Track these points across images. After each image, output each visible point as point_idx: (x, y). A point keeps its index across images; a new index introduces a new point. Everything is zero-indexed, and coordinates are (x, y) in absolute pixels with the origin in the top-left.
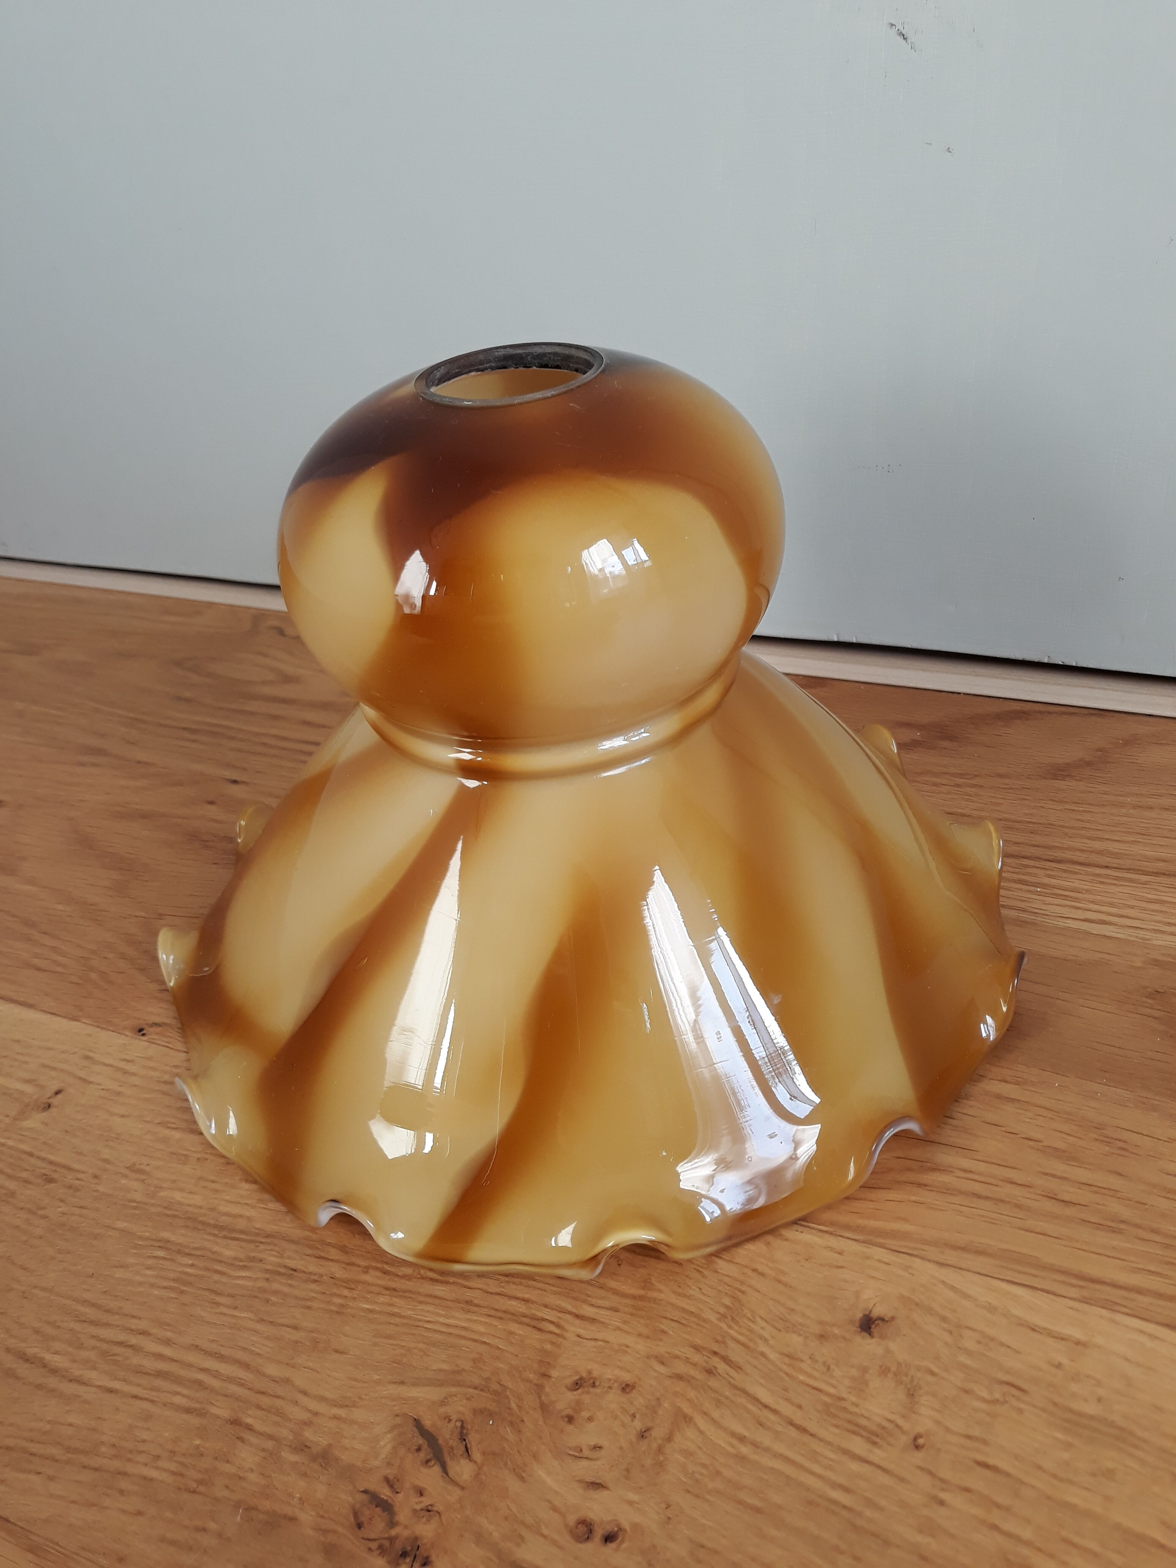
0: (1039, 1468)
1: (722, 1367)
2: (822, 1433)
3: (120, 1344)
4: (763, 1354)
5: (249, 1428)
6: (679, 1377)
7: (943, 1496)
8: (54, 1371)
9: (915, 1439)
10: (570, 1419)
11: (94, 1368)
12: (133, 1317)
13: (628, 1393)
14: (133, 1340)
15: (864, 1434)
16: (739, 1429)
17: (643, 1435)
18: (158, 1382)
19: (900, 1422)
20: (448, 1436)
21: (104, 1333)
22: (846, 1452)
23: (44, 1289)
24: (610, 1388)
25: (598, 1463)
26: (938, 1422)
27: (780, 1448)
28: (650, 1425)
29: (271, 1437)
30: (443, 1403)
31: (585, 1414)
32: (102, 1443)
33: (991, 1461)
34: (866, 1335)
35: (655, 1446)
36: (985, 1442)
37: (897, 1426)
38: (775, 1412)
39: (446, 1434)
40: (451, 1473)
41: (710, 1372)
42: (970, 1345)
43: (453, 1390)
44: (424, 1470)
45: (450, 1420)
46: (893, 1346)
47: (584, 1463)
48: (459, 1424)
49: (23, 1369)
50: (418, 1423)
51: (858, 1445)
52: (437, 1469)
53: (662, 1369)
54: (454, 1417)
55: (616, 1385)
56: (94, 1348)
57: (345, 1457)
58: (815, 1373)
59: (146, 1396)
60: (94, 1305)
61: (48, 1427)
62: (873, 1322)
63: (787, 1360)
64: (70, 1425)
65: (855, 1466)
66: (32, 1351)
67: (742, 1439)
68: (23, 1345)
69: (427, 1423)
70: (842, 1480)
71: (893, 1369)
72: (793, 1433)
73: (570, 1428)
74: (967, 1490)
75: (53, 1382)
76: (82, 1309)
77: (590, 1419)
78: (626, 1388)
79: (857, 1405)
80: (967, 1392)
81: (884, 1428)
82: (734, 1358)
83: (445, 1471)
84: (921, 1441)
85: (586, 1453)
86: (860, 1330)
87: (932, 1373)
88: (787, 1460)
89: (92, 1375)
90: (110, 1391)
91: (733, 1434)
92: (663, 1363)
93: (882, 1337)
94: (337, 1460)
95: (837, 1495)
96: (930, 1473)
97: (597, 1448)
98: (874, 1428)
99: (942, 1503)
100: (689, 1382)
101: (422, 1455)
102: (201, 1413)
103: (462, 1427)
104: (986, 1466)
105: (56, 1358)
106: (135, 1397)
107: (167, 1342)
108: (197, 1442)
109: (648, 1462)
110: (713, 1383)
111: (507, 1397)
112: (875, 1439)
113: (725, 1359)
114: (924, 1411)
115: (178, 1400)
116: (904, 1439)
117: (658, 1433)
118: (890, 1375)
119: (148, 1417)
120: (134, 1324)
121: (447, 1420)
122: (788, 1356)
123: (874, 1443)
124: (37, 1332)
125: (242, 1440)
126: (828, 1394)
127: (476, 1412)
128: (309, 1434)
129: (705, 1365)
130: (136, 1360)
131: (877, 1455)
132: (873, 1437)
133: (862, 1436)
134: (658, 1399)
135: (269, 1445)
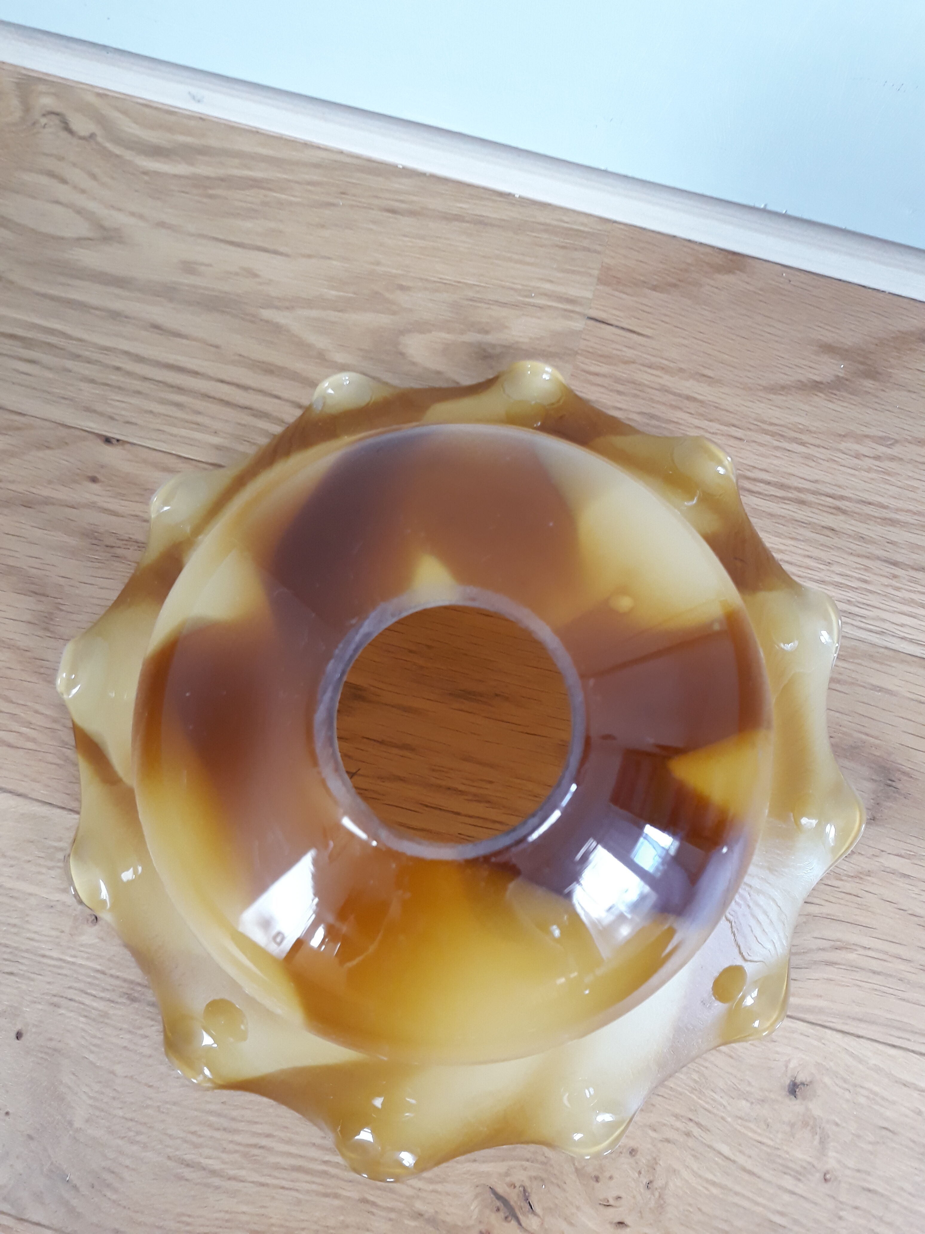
0: (902, 1189)
1: (696, 1131)
2: (766, 1175)
3: (255, 1146)
4: (723, 1118)
5: (374, 1204)
6: (668, 1141)
7: (842, 1213)
8: (214, 1173)
9: (825, 1175)
10: (597, 1179)
11: (242, 1168)
12: (256, 1123)
13: (634, 1156)
14: (264, 1142)
15: (792, 1173)
16: (710, 1176)
17: (648, 1185)
18: (295, 1175)
19: (815, 1163)
20: (515, 1199)
21: (238, 1138)
22: (780, 1188)
23: (175, 1104)
24: (621, 1153)
25: (621, 1209)
26: (839, 1162)
27: (738, 1188)
28: (651, 1178)
29: (392, 1210)
30: (507, 1174)
31: (607, 1174)
32: (272, 1225)
33: (871, 1187)
34: (793, 1097)
35: (657, 1194)
36: (869, 1174)
37: (814, 1166)
38: (734, 1162)
39: (513, 1196)
40: (523, 1224)
41: (688, 1134)
42: (862, 1100)
43: (512, 1163)
44: (505, 1224)
45: (515, 1187)
46: (811, 1105)
47: (610, 1210)
48: (522, 1189)
49: (187, 1172)
50: (493, 1190)
51: (788, 1182)
52: (514, 1223)
53: (653, 1134)
54: (517, 1185)
55: (625, 1150)
56: (236, 1152)
57: (448, 1219)
58: (759, 1131)
59: (291, 1187)
60: (219, 1115)
61: (227, 1216)
62: (798, 1087)
63: (740, 1121)
64: (244, 1213)
65: (787, 1197)
66: (188, 1157)
67: (714, 1184)
68: (177, 1153)
69: (500, 1190)
70: (779, 1208)
71: (811, 1123)
72: (746, 1176)
73: (598, 1185)
74: (856, 1208)
75: (216, 1181)
76: (212, 1119)
77: (611, 1178)
78: (633, 1152)
79: (788, 1153)
80: (859, 1136)
81: (805, 1168)
82: (703, 1122)
83: (520, 1224)
84: (828, 1176)
85: (612, 1202)
86: (788, 1094)
87: (837, 1124)
88: (744, 1196)
89: (242, 1173)
90: (263, 1185)
91: (707, 1181)
92: (655, 1130)
93: (804, 1098)
94: (444, 1222)
95: (777, 1219)
96: (834, 1198)
97: (619, 1198)
98: (798, 1168)
99: (840, 1218)
100: (674, 1144)
101: (502, 1215)
102: (336, 1196)
103: (525, 1191)
104: (869, 1190)
105: (210, 1162)
106: (283, 1188)
107: (289, 1142)
108: (342, 1218)
109: (652, 1204)
110: (691, 1142)
111: (551, 1166)
112: (800, 1177)
113: (698, 1124)
114: (831, 1154)
115: (314, 1187)
116: (819, 1176)
117: (658, 1183)
118: (809, 1128)
119: (299, 1202)
120: (258, 1128)
121: (513, 1187)
122: (740, 1118)
123: (799, 1180)
124: (185, 1141)
125: (373, 1214)
126: (768, 1146)
127: (532, 1179)
128: (419, 1206)
129: (684, 1129)
130: (272, 1159)
131: (800, 1189)
132: (798, 1176)
133: (790, 1175)
134: (655, 1159)
135: (393, 1215)
